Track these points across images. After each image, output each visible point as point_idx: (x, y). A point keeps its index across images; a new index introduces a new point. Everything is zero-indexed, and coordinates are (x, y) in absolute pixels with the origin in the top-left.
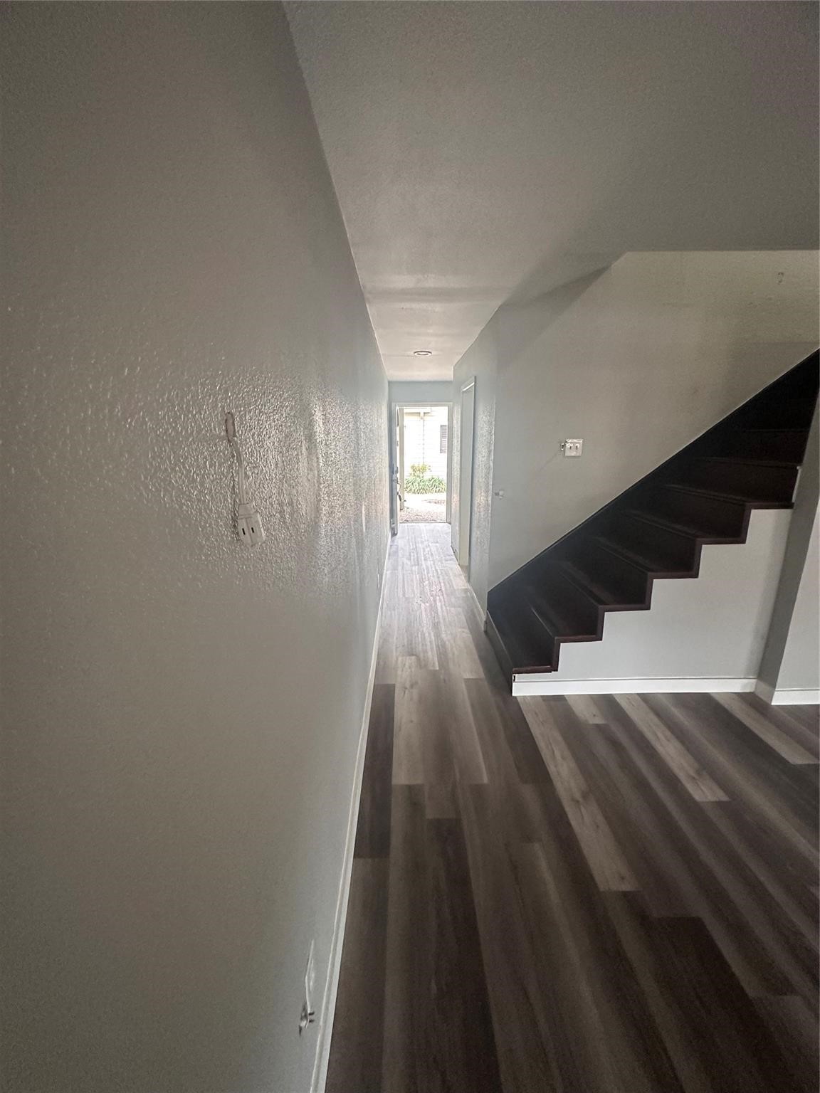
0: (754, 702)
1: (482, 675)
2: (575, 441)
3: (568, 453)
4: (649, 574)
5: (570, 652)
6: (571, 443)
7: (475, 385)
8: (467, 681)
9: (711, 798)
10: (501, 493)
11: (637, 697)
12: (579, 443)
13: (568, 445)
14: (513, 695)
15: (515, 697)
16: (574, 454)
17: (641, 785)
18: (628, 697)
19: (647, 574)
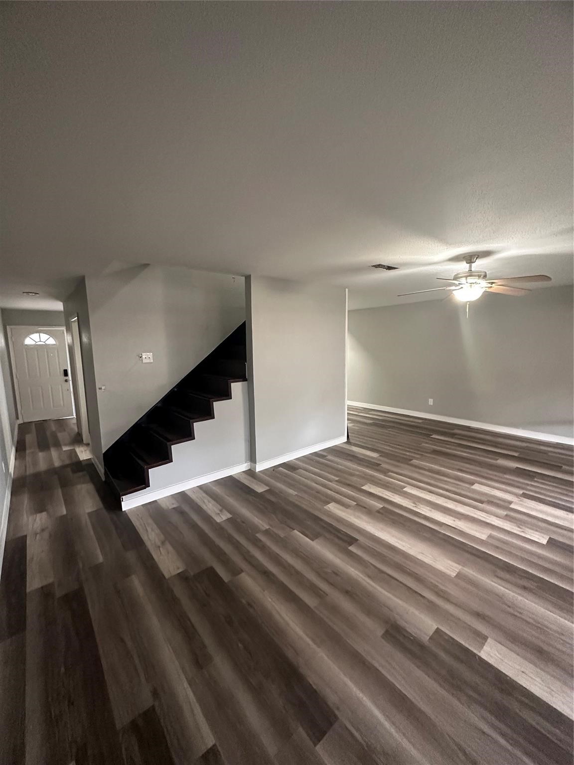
0: (250, 473)
1: (101, 505)
2: (148, 354)
3: (145, 361)
4: (191, 421)
5: (154, 473)
6: (145, 355)
7: (78, 319)
8: (89, 514)
9: (224, 518)
10: (103, 388)
11: (197, 488)
12: (150, 355)
13: (144, 357)
14: (123, 510)
15: (125, 511)
16: (148, 361)
17: (194, 526)
18: (192, 490)
19: (189, 421)
